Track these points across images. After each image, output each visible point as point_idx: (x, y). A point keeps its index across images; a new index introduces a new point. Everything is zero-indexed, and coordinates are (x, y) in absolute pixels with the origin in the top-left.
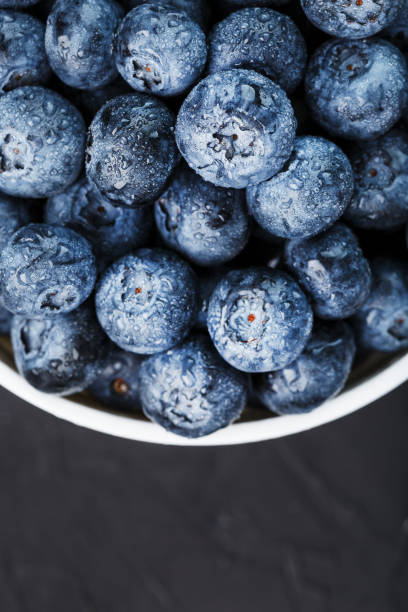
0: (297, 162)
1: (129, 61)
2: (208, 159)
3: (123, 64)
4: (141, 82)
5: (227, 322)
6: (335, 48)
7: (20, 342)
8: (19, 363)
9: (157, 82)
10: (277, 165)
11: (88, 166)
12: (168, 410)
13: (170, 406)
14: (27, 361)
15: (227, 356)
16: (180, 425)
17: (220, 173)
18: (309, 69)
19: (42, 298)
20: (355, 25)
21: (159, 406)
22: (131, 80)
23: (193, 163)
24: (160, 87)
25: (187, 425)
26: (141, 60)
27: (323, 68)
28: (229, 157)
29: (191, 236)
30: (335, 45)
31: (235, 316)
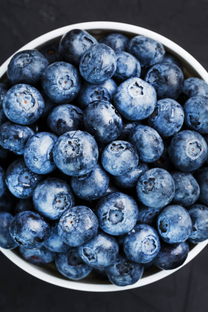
0: (48, 159)
1: (125, 147)
2: (75, 136)
3: (127, 145)
4: (117, 144)
5: (32, 95)
6: (69, 204)
7: (90, 38)
8: (85, 32)
9: (111, 148)
10: (54, 153)
11: (111, 105)
12: (28, 55)
13: (29, 57)
14: (83, 34)
15: (24, 85)
16: (22, 54)
17: (68, 135)
18: (71, 191)
19: (91, 55)
20: (67, 215)
21: (33, 54)
22: (120, 142)
23: (79, 132)
24: (109, 148)
25: (20, 56)
26: (121, 150)
27: (67, 194)
28: (70, 143)
29: (64, 112)
30: (70, 205)
31: (31, 99)
